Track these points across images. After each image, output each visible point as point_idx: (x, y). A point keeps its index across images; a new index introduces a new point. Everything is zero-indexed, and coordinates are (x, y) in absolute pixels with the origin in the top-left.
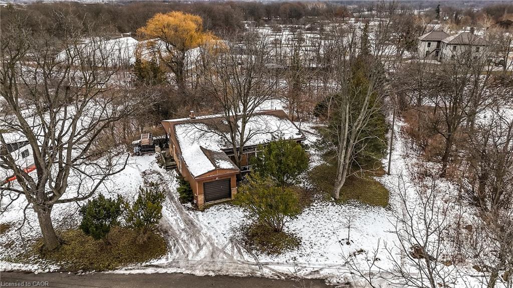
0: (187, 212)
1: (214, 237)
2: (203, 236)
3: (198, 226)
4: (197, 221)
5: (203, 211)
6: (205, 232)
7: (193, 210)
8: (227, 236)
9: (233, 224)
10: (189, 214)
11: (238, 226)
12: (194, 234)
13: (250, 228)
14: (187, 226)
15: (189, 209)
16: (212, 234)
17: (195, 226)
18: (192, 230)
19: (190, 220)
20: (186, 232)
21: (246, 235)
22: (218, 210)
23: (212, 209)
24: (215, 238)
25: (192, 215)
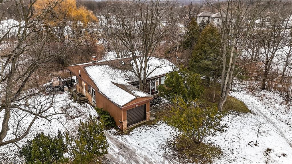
0: (115, 137)
1: (149, 156)
2: (139, 157)
3: (131, 148)
4: (128, 144)
5: (128, 134)
6: (139, 153)
7: (119, 134)
8: (159, 153)
9: (160, 142)
10: (118, 139)
11: (164, 143)
12: (131, 156)
13: (175, 144)
14: (121, 150)
15: (115, 134)
16: (146, 154)
17: (128, 149)
18: (127, 152)
19: (121, 144)
20: (123, 155)
21: (175, 150)
22: (141, 131)
23: (136, 131)
24: (151, 157)
25: (120, 139)
